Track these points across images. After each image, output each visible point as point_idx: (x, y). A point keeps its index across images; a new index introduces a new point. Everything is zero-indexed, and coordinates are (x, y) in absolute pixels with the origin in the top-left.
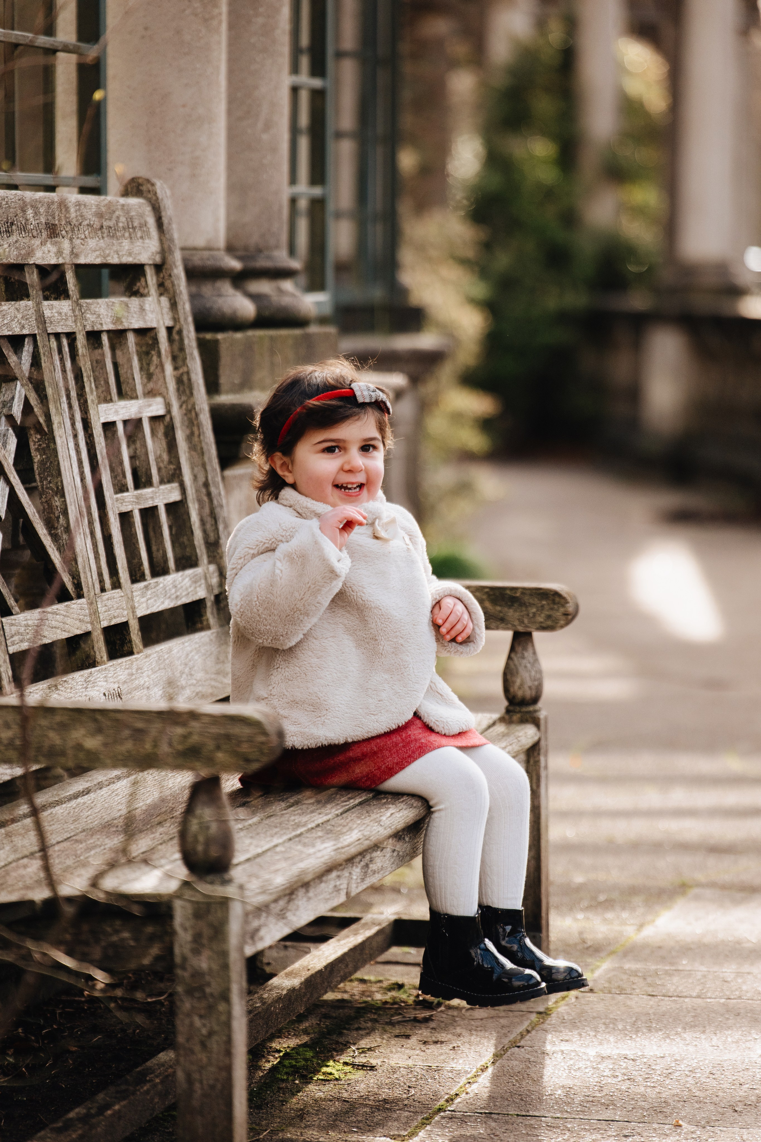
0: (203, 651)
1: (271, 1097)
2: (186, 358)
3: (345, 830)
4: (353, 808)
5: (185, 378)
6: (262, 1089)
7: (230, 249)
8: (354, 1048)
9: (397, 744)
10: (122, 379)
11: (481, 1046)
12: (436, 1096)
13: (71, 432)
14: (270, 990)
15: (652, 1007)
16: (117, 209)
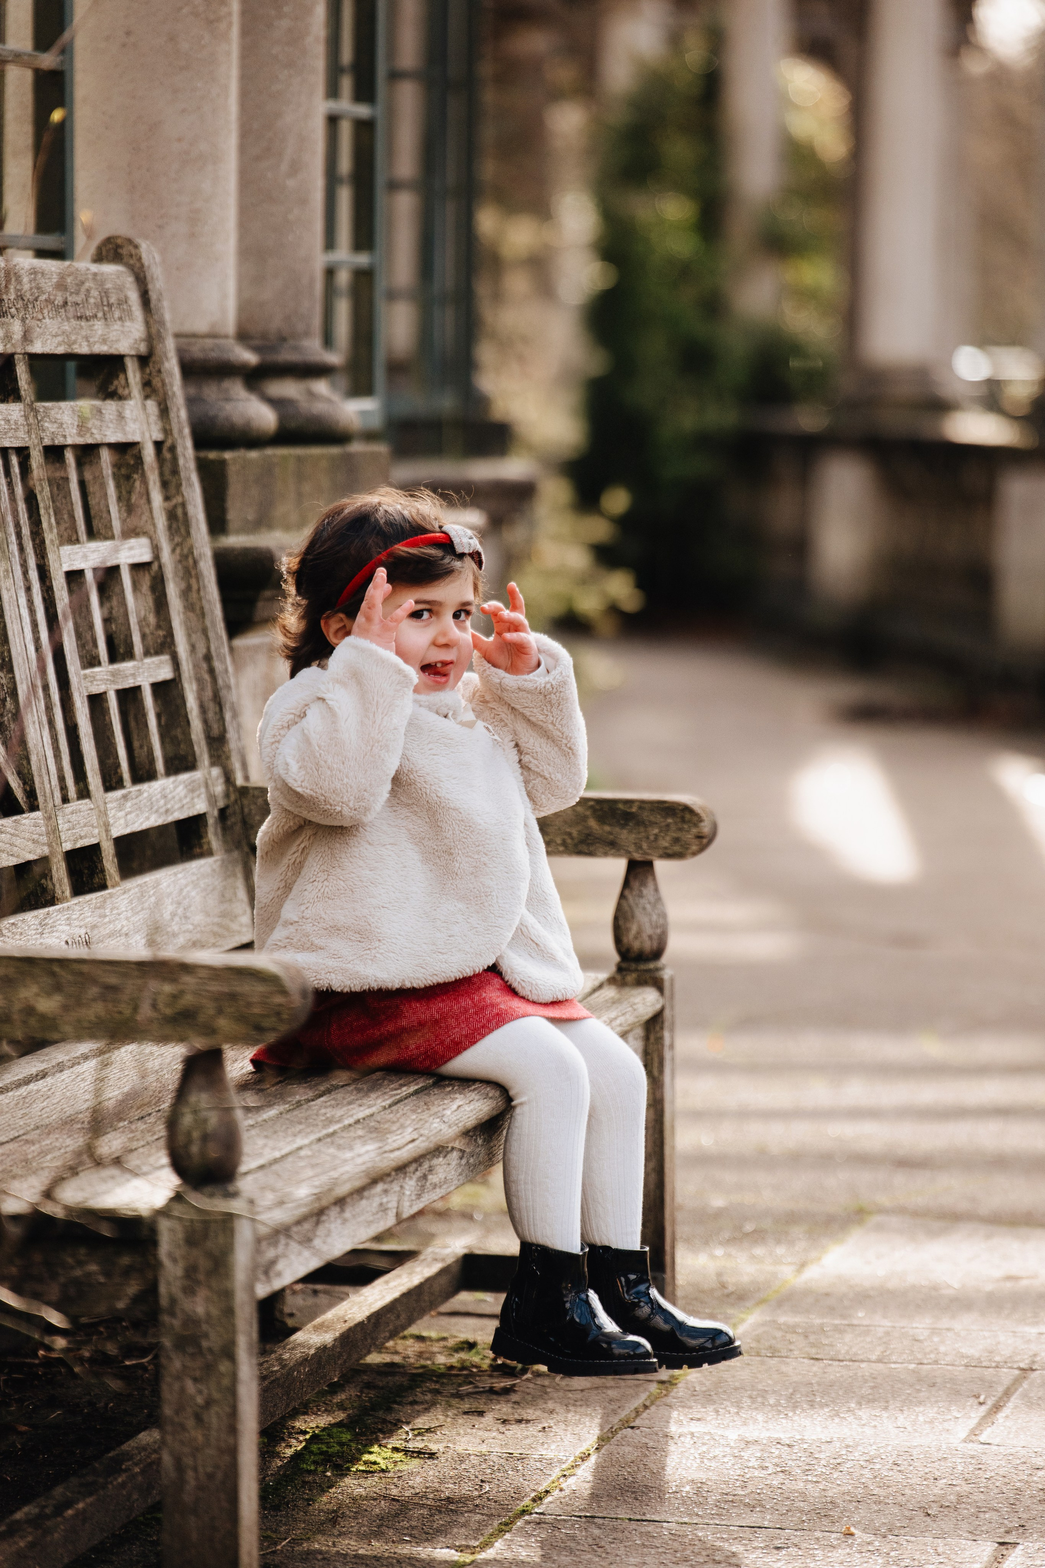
0: (202, 886)
1: (293, 1494)
2: (181, 485)
3: (394, 1128)
4: (406, 1098)
5: (179, 511)
6: (281, 1484)
7: (243, 336)
8: (406, 1428)
9: (466, 1010)
10: (92, 512)
11: (581, 1426)
12: (519, 1494)
13: (22, 584)
14: (293, 1349)
15: (815, 1375)
16: (87, 279)
